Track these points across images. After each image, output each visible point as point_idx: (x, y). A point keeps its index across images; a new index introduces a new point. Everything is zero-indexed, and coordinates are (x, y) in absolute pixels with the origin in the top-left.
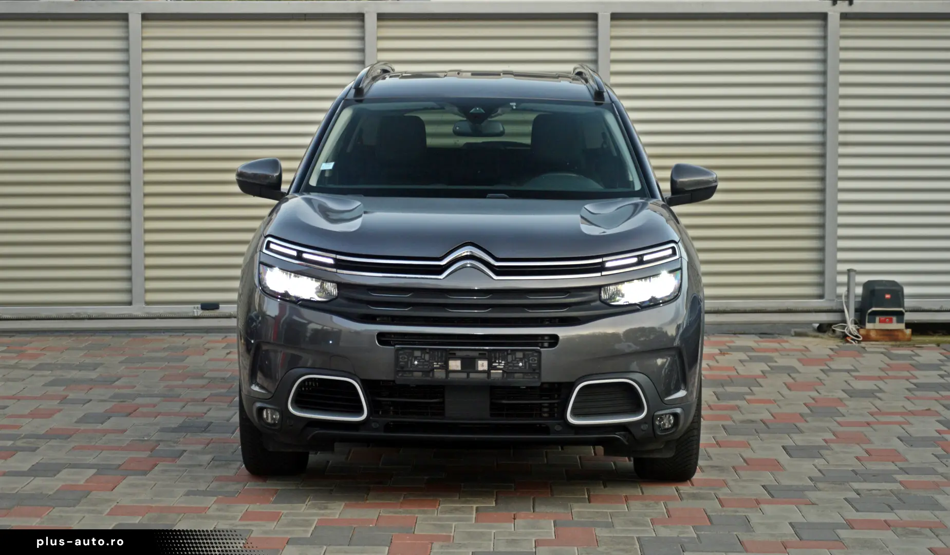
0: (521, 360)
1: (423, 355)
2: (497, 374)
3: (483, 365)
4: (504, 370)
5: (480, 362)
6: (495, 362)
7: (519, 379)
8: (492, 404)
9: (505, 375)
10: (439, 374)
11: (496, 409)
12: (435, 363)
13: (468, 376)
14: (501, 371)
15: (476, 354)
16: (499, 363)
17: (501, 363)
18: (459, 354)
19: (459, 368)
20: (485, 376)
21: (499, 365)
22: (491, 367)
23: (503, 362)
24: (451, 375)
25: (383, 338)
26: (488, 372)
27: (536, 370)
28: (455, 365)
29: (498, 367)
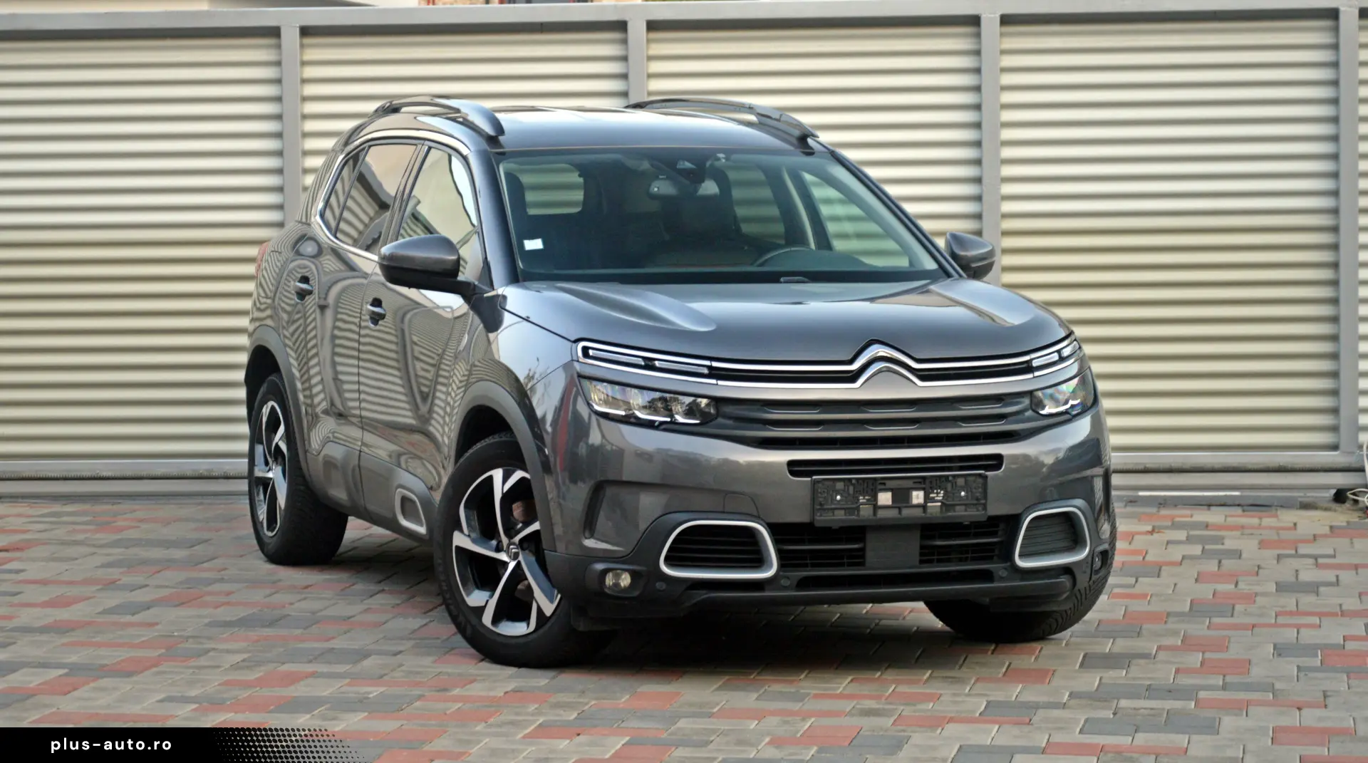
0: (963, 489)
1: (846, 487)
2: (935, 506)
3: (918, 497)
4: (943, 501)
5: (915, 493)
6: (934, 493)
7: (962, 513)
8: (922, 547)
9: (944, 508)
10: (866, 511)
11: (927, 554)
12: (861, 498)
13: (900, 513)
14: (939, 504)
15: (909, 484)
16: (937, 493)
17: (940, 493)
18: (890, 484)
19: (889, 502)
20: (918, 512)
21: (937, 496)
22: (927, 498)
23: (942, 492)
24: (881, 514)
25: (795, 468)
26: (924, 507)
27: (981, 499)
28: (885, 498)
29: (936, 498)
